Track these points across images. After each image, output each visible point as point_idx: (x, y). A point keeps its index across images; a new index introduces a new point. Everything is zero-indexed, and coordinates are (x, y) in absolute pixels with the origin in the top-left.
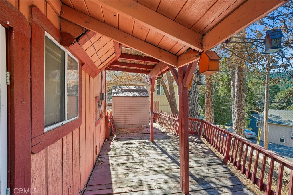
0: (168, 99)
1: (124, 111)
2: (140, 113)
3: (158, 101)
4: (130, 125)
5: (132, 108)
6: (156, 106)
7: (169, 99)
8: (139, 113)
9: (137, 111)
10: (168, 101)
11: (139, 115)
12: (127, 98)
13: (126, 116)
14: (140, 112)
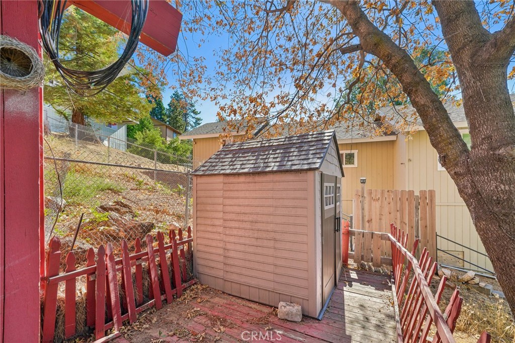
0: (456, 176)
1: (221, 230)
2: (278, 245)
3: (432, 193)
4: (242, 286)
5: (246, 219)
6: (417, 209)
7: (466, 181)
8: (271, 243)
9: (264, 235)
10: (461, 191)
11: (271, 252)
12: (232, 179)
13: (229, 246)
14: (275, 240)
